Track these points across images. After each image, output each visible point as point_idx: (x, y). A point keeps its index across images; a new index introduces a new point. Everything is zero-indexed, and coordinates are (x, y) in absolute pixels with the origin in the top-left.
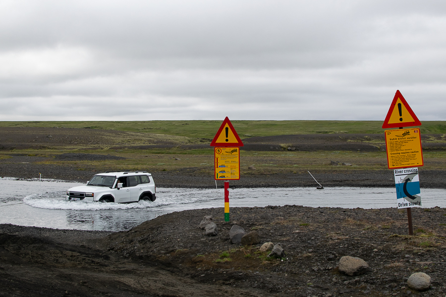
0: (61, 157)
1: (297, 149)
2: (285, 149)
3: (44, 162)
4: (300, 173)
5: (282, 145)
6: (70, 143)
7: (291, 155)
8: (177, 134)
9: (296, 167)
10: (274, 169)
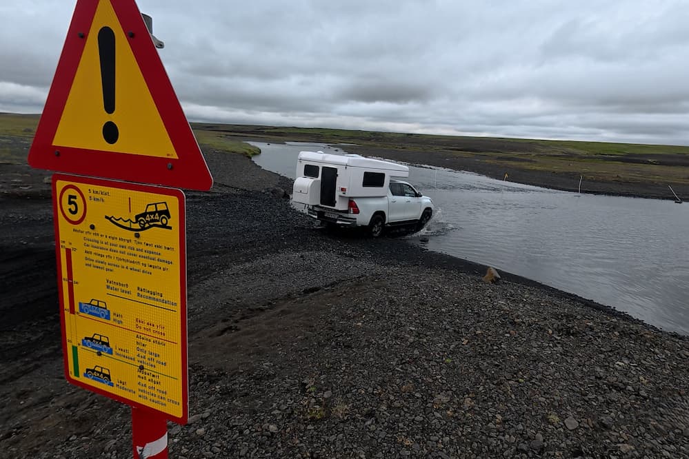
0: (499, 158)
1: (661, 164)
2: (651, 163)
3: (486, 161)
4: (660, 184)
5: (650, 160)
6: (515, 151)
7: (656, 168)
8: (582, 149)
9: (657, 178)
10: (638, 178)
